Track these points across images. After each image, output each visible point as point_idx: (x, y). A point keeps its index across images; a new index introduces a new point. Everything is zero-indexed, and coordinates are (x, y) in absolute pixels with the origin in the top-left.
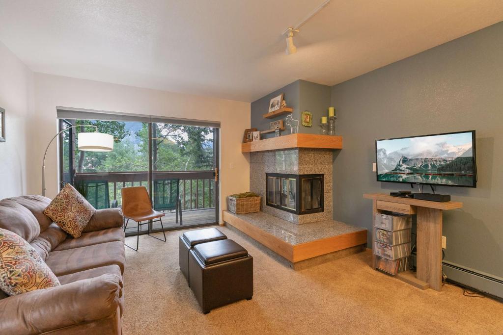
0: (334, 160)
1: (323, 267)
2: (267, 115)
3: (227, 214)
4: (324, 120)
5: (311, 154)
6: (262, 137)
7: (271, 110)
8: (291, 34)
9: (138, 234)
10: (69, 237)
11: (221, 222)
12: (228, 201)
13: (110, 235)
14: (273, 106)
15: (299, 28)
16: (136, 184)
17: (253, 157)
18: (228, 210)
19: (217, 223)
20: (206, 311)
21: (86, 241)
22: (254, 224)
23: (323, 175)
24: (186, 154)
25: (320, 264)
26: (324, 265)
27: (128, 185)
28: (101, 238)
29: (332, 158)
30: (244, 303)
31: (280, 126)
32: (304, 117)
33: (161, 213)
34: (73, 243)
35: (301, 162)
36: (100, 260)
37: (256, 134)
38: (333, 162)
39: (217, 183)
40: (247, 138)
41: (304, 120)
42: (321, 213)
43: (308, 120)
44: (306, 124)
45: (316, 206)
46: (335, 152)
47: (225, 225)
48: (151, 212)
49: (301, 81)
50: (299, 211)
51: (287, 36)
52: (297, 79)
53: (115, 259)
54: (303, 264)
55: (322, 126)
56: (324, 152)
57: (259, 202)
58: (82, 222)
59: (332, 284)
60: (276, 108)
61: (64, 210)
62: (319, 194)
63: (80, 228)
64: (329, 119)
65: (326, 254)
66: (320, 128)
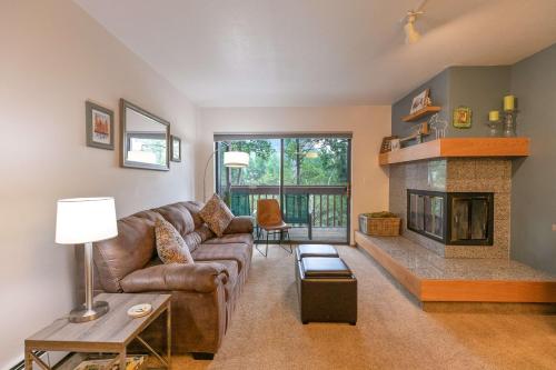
0: (513, 172)
1: (470, 318)
2: (408, 118)
3: (359, 235)
4: (494, 116)
5: (470, 164)
6: (403, 145)
7: (412, 112)
8: (412, 19)
9: (267, 242)
10: (214, 236)
11: (352, 243)
12: (360, 220)
13: (241, 238)
14: (416, 106)
15: (420, 9)
16: (270, 197)
17: (394, 170)
18: (360, 230)
19: (348, 243)
20: (305, 322)
21: (224, 240)
22: (383, 248)
23: (492, 194)
24: (329, 168)
25: (468, 312)
26: (474, 316)
27: (263, 197)
28: (234, 239)
29: (510, 168)
30: (346, 326)
31: (424, 130)
32: (457, 115)
33: (290, 225)
34: (216, 240)
35: (450, 175)
36: (227, 255)
37: (395, 142)
38: (513, 175)
39: (349, 199)
40: (385, 148)
41: (456, 118)
42: (486, 248)
43: (464, 119)
44: (461, 125)
45: (479, 235)
46: (516, 160)
47: (356, 246)
48: (281, 224)
49: (451, 68)
50: (448, 241)
51: (407, 22)
52: (446, 67)
53: (237, 256)
54: (438, 307)
55: (490, 124)
56: (493, 162)
57: (397, 223)
58: (223, 225)
59: (475, 341)
60: (419, 108)
61: (212, 214)
62: (485, 220)
63: (222, 230)
64: (503, 115)
65: (481, 302)
66: (486, 128)
